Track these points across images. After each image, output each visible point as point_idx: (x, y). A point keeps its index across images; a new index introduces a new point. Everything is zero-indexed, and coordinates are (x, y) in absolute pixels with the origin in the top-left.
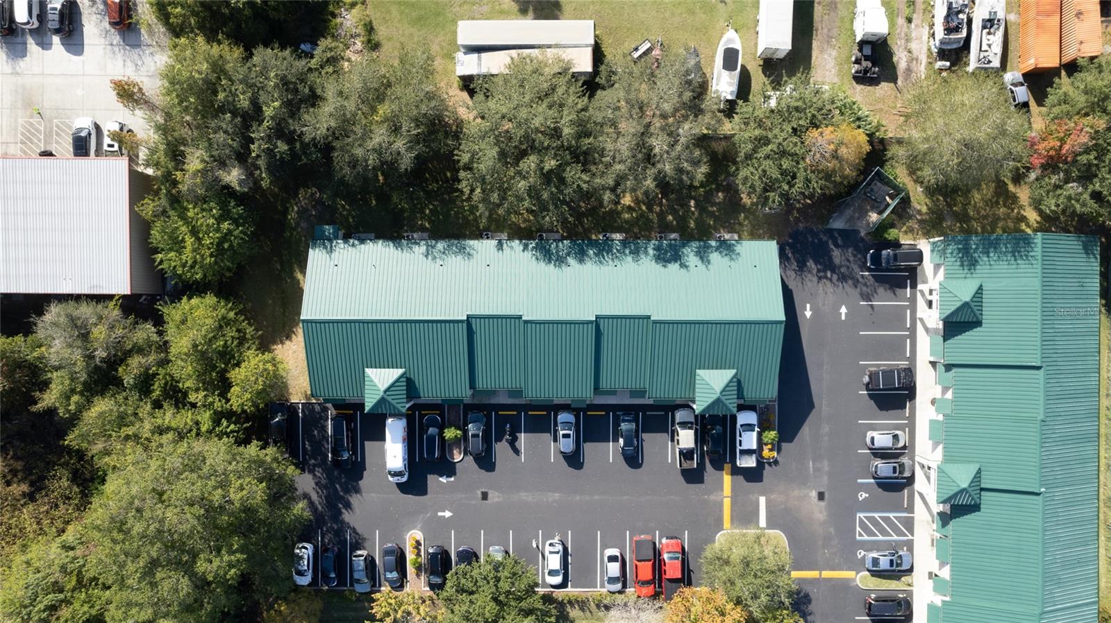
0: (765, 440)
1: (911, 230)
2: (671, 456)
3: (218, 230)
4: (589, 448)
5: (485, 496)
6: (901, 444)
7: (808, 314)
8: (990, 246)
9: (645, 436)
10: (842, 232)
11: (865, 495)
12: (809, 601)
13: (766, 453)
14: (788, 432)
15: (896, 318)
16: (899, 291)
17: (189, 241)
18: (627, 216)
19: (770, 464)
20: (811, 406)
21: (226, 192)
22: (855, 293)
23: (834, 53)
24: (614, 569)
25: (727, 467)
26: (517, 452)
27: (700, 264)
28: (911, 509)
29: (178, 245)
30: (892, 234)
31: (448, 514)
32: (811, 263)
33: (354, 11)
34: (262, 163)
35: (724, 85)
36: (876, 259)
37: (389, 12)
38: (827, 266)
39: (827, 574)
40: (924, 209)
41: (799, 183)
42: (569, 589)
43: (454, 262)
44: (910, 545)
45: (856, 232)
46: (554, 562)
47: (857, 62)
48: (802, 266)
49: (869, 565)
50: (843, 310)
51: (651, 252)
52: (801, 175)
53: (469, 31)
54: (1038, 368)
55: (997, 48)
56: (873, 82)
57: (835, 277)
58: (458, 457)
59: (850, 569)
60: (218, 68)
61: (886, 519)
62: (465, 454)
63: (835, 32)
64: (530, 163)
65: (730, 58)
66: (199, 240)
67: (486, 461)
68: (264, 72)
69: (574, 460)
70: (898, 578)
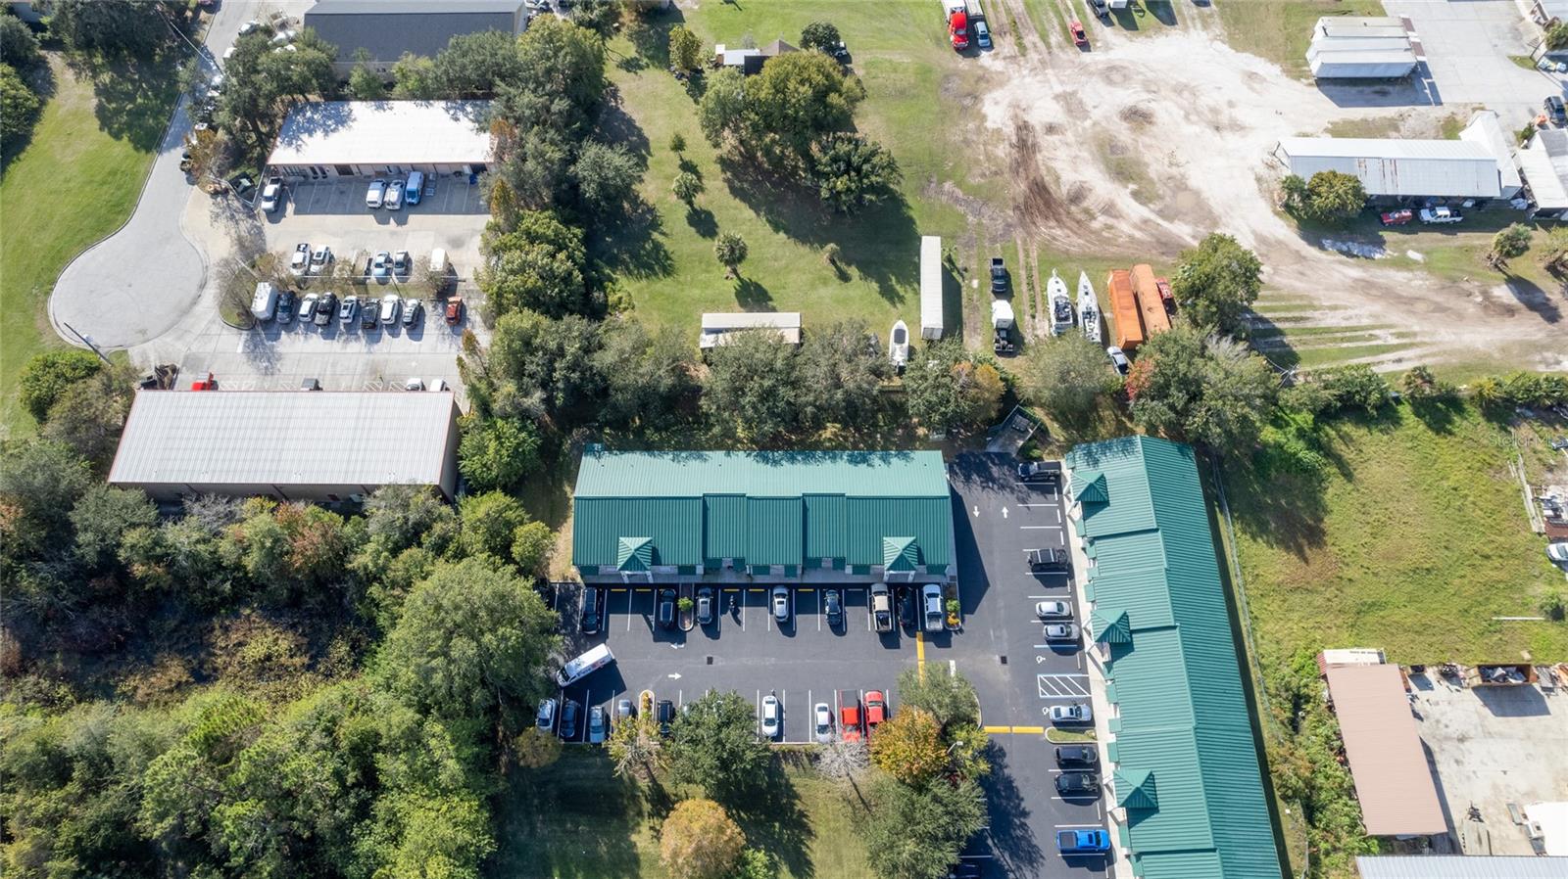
0: (949, 608)
1: (1052, 452)
2: (871, 623)
3: (516, 438)
4: (800, 619)
5: (710, 661)
6: (1065, 613)
7: (977, 513)
8: (1106, 448)
9: (847, 609)
10: (997, 455)
11: (1042, 659)
12: (1004, 755)
13: (951, 620)
14: (969, 605)
15: (1049, 515)
16: (1049, 496)
17: (493, 445)
18: (828, 444)
19: (956, 632)
20: (987, 585)
21: (525, 415)
22: (1012, 498)
23: (980, 338)
24: (823, 718)
25: (919, 634)
26: (739, 622)
27: (882, 464)
28: (1084, 669)
29: (482, 449)
30: (1036, 453)
31: (677, 676)
32: (975, 477)
33: (626, 313)
34: (560, 385)
35: (898, 355)
36: (1025, 470)
37: (651, 314)
38: (988, 478)
39: (1016, 729)
40: (1062, 439)
41: (952, 406)
42: (784, 742)
43: (694, 464)
44: (1089, 702)
45: (1009, 454)
46: (770, 712)
47: (997, 341)
48: (968, 479)
49: (1053, 716)
50: (1005, 511)
51: (845, 457)
52: (952, 400)
53: (709, 320)
54: (1156, 530)
55: (1097, 330)
56: (1011, 355)
57: (996, 487)
58: (688, 626)
59: (1038, 725)
60: (536, 326)
61: (1064, 680)
62: (695, 624)
63: (979, 325)
64: (754, 384)
65: (900, 336)
66: (501, 443)
67: (711, 629)
68: (569, 329)
69: (787, 626)
70: (1083, 732)
